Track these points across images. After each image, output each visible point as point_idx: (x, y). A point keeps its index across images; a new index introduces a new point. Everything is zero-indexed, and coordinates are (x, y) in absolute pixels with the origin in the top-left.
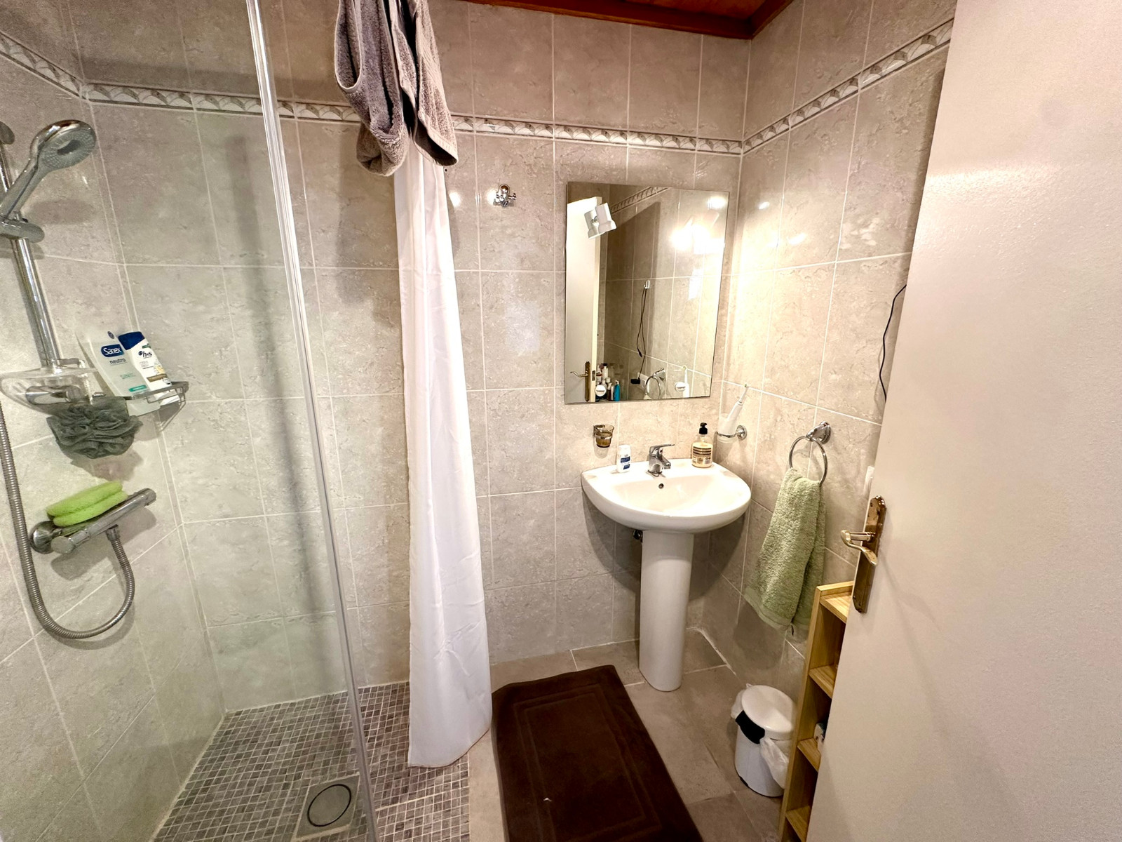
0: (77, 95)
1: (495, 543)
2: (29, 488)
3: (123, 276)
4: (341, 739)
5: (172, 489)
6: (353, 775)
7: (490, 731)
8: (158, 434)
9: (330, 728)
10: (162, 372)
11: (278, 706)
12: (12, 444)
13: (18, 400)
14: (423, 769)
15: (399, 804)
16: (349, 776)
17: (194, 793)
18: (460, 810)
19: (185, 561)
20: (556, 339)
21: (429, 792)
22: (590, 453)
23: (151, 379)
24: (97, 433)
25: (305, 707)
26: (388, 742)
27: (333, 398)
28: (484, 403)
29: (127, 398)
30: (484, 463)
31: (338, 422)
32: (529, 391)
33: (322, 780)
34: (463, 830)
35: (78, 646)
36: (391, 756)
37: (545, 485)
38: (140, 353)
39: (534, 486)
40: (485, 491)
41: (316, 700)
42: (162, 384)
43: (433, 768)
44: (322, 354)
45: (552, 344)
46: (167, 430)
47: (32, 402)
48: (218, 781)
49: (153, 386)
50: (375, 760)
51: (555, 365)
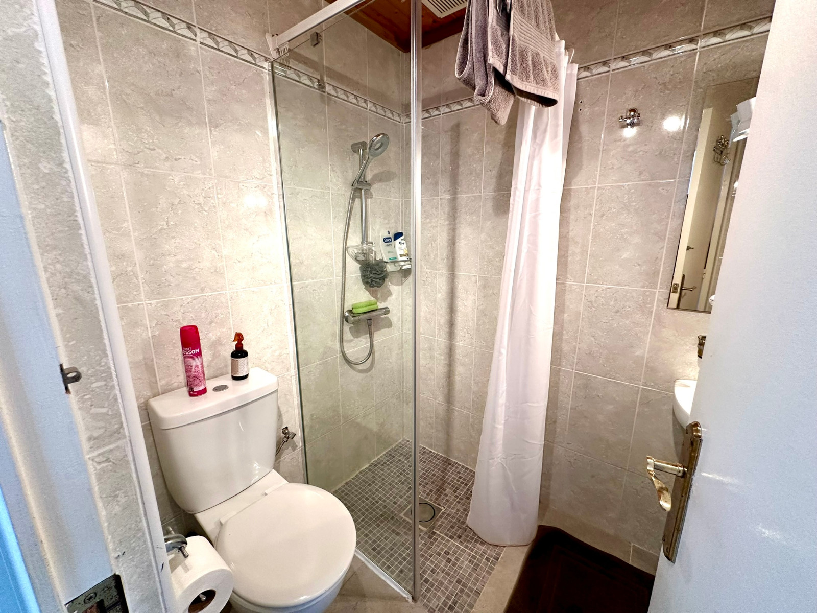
0: (400, 122)
1: (573, 411)
2: (348, 294)
3: (402, 205)
4: (443, 484)
5: (402, 312)
6: (440, 507)
7: (529, 546)
8: (402, 284)
9: (441, 475)
10: (407, 253)
11: (424, 448)
12: (346, 275)
13: (352, 257)
14: (475, 534)
15: (452, 541)
16: (438, 506)
17: (379, 463)
18: (483, 575)
19: (401, 351)
20: (668, 244)
21: (471, 550)
22: (691, 363)
23: (401, 256)
24: (371, 275)
25: (435, 457)
26: (464, 505)
27: (479, 276)
28: (582, 294)
29: (387, 262)
30: (575, 344)
31: (479, 292)
32: (627, 291)
33: (426, 498)
34: (479, 588)
35: (351, 367)
36: (462, 513)
37: (631, 379)
38: (400, 243)
39: (618, 375)
40: (571, 365)
41: (441, 457)
42: (405, 258)
43: (480, 538)
44: (478, 248)
45: (663, 248)
46: (406, 282)
47: (356, 259)
48: (388, 465)
49: (400, 259)
50: (453, 508)
51: (662, 269)
